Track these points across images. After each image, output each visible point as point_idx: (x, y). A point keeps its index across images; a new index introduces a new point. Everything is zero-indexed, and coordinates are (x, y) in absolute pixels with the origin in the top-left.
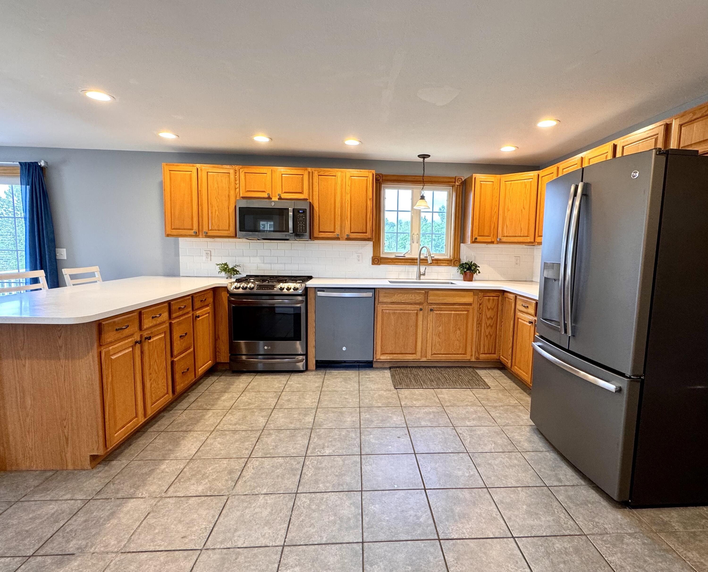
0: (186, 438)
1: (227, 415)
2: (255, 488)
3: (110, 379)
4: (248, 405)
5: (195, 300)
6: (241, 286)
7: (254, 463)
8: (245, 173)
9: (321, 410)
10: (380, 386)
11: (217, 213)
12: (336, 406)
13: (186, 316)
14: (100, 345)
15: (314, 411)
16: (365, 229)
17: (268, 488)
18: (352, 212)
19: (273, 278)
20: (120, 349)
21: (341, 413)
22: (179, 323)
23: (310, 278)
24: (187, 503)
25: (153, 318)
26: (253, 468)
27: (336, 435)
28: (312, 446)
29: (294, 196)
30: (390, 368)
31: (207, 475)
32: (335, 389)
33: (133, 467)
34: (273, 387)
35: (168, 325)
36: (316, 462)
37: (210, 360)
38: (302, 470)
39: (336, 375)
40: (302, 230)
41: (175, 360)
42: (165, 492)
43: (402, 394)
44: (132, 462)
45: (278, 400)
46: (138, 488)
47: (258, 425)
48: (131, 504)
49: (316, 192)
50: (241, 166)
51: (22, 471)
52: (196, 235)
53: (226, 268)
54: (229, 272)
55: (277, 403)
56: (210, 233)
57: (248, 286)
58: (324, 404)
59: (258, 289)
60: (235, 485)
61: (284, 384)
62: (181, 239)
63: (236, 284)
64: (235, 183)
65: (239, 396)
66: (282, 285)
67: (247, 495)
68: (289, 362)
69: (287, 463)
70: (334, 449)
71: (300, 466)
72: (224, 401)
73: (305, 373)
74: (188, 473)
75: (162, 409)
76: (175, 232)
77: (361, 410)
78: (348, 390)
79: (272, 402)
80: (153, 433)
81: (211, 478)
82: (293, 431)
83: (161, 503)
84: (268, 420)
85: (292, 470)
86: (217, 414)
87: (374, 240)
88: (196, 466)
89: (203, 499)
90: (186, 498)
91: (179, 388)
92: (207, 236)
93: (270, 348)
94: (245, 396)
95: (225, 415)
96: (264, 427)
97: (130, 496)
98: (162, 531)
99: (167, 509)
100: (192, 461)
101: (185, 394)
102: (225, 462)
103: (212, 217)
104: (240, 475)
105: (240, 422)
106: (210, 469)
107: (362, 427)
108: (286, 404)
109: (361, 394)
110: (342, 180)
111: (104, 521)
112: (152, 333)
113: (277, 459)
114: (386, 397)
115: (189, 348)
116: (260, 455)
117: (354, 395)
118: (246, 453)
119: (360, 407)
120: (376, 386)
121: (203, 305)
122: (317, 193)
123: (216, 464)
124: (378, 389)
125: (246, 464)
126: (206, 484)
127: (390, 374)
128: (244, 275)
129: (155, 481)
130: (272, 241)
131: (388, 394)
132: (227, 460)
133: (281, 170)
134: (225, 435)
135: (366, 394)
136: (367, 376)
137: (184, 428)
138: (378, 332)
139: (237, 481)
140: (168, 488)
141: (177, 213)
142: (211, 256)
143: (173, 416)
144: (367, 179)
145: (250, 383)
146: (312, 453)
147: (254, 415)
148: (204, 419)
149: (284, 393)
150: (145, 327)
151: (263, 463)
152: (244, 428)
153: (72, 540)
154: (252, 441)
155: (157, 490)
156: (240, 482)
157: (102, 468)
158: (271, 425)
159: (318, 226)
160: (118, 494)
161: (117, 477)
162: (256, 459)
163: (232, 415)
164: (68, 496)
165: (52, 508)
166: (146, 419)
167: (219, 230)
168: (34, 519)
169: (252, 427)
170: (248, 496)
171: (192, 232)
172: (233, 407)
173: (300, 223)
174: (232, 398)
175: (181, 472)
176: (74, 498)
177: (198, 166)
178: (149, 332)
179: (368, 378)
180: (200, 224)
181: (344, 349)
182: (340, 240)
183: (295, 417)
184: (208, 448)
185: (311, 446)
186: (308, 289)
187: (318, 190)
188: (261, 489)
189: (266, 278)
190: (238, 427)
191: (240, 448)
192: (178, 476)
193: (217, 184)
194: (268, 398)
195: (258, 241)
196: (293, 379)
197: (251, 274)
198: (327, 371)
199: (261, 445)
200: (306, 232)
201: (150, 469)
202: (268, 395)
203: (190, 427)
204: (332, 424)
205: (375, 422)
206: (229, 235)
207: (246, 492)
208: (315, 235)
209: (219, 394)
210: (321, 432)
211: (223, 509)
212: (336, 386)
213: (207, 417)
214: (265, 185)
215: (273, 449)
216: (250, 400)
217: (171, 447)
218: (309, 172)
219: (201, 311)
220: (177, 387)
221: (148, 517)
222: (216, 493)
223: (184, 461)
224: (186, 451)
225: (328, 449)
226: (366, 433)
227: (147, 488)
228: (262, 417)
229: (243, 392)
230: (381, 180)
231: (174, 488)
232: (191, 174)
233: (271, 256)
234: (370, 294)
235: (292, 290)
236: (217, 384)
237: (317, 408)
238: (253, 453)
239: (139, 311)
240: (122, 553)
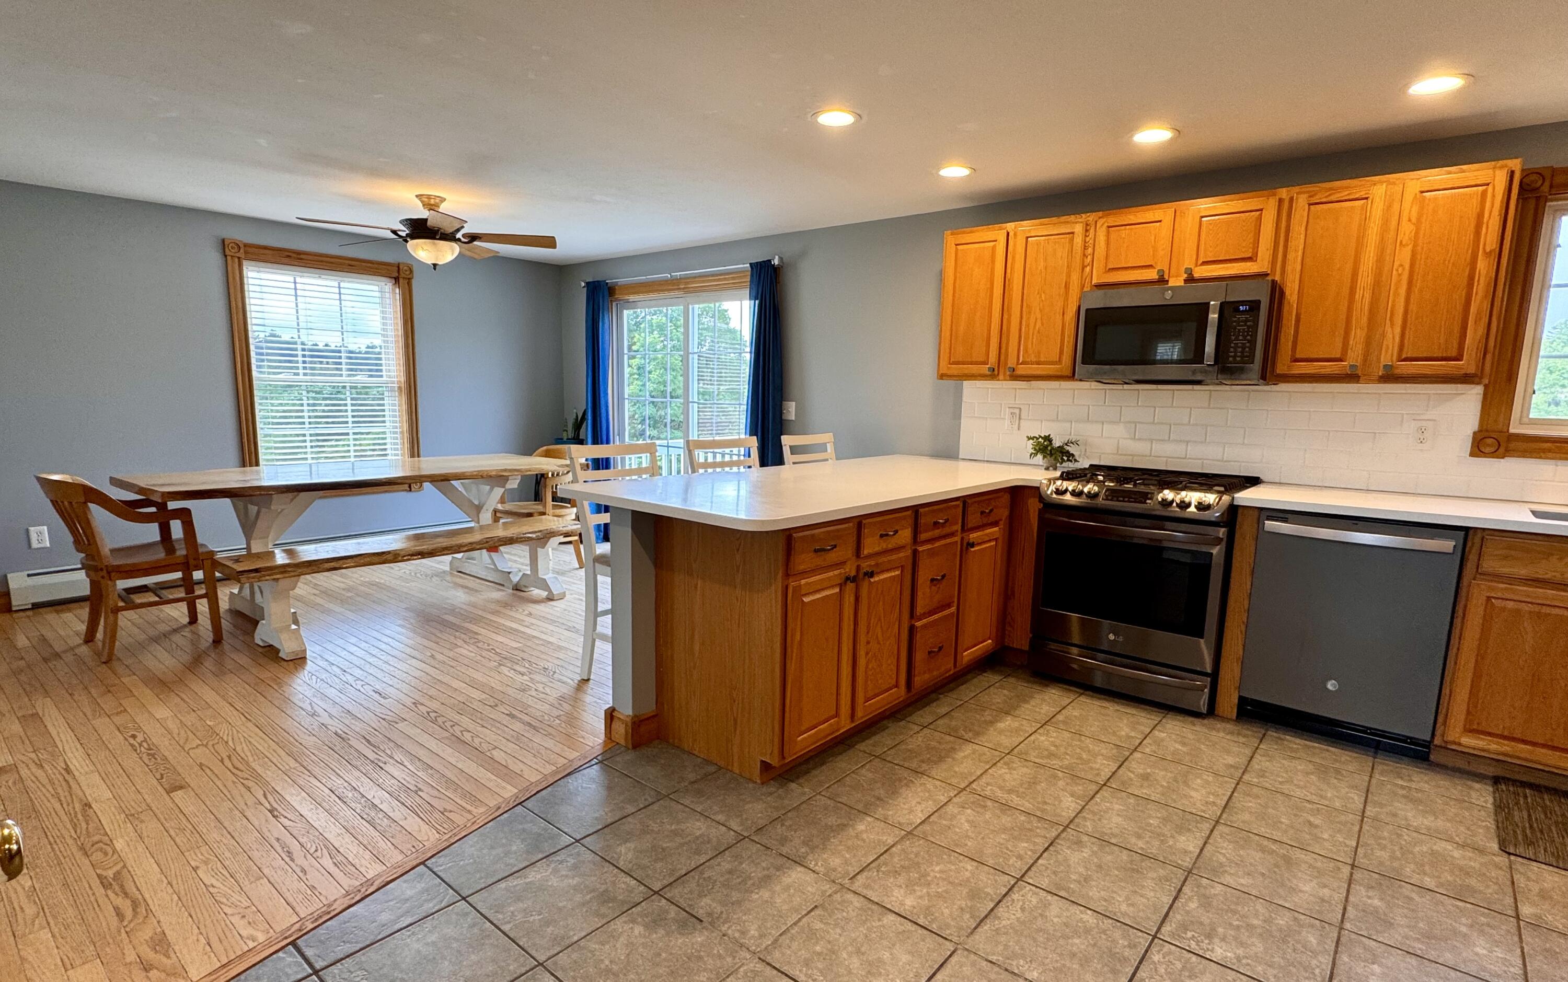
0: (911, 785)
1: (999, 764)
2: (1015, 956)
3: (798, 637)
4: (1048, 757)
5: (971, 510)
6: (1070, 489)
7: (1027, 896)
8: (1109, 227)
9: (1226, 830)
10: (1440, 823)
11: (1039, 324)
12: (1277, 835)
13: (948, 541)
14: (787, 575)
15: (1207, 826)
16: (1455, 345)
17: (1044, 971)
18: (1414, 297)
19: (1151, 475)
20: (819, 587)
21: (1288, 860)
22: (932, 553)
23: (1254, 481)
24: (879, 920)
25: (882, 536)
26: (1023, 909)
27: (1256, 915)
28: (1179, 917)
29: (1227, 269)
30: (1496, 781)
31: (929, 878)
32: (1285, 788)
33: (816, 806)
34: (1114, 733)
35: (909, 552)
36: (1179, 965)
37: (989, 638)
38: (1137, 968)
39: (1296, 751)
40: (1242, 357)
41: (918, 624)
42: (851, 879)
43: (1529, 879)
44: (818, 797)
45: (1120, 766)
46: (813, 849)
47: (1058, 811)
48: (796, 875)
49: (1296, 251)
50: (1100, 214)
51: (684, 751)
52: (993, 375)
53: (1046, 447)
54: (1051, 455)
55: (1114, 773)
56: (1022, 370)
57: (1086, 490)
58: (1241, 817)
59: (1107, 499)
60: (976, 928)
61: (1142, 733)
62: (966, 384)
63: (1059, 483)
64: (1084, 255)
65: (1034, 730)
66: (1168, 494)
67: (994, 963)
68: (1166, 684)
69: (1104, 932)
70: (1240, 952)
71: (1134, 956)
72: (1001, 732)
73: (1206, 721)
74: (896, 860)
75: (888, 713)
76: (955, 369)
77: (1358, 875)
78: (1326, 803)
79: (1105, 768)
80: (861, 754)
81: (933, 889)
82: (1137, 857)
83: (837, 897)
84: (1083, 808)
85: (1112, 955)
86: (980, 755)
87: (1486, 381)
88: (914, 850)
89: (909, 926)
90: (880, 910)
91: (920, 680)
92: (1015, 377)
93: (1121, 639)
94: (1047, 735)
95: (995, 764)
96: (1071, 821)
97: (798, 859)
98: (826, 954)
99: (845, 914)
100: (910, 836)
101: (934, 696)
102: (969, 868)
103: (1027, 333)
104: (992, 910)
105: (1021, 790)
106: (937, 869)
107: (1347, 925)
108: (1138, 784)
109: (1365, 827)
110: (1389, 207)
111: (753, 884)
112: (877, 565)
113: (1081, 912)
114: (1461, 869)
115: (949, 606)
116: (1045, 883)
117: (1344, 824)
118: (1016, 866)
119: (1353, 866)
120: (1428, 821)
121: (985, 520)
122: (1300, 253)
123: (950, 862)
124: (1433, 834)
125: (1010, 890)
126: (921, 897)
127: (1491, 800)
128: (1084, 463)
129: (840, 848)
130: (1160, 387)
131: (1470, 859)
132: (975, 864)
133: (1205, 205)
134: (985, 807)
135: (1386, 834)
136: (1400, 782)
137: (914, 765)
138: (1462, 661)
139: (981, 921)
140: (858, 873)
141: (962, 329)
142: (1020, 419)
143: (901, 734)
144: (1484, 193)
145: (1064, 708)
146: (1172, 934)
147: (1055, 784)
148: (954, 759)
149: (1137, 755)
150: (866, 552)
151: (1046, 905)
152: (1027, 805)
153: (706, 896)
154: (1035, 844)
155: (840, 869)
156: (986, 927)
157: (773, 789)
158: (1088, 823)
159: (1290, 344)
160: (783, 846)
161: (789, 814)
162: (1034, 888)
163: (1009, 769)
164: (720, 818)
165: (698, 827)
166: (853, 725)
167: (1038, 363)
168: (675, 833)
169: (1043, 811)
170: (996, 969)
171: (985, 369)
172: (1016, 750)
173: (1237, 339)
174: (1017, 731)
175: (886, 852)
176: (728, 824)
177: (1010, 226)
178: (873, 563)
179: (1402, 787)
180: (1003, 350)
181: (1331, 685)
182: (1358, 382)
183: (1151, 825)
184: (944, 822)
185: (1177, 917)
186: (1240, 511)
187: (1301, 247)
188: (1027, 966)
189: (1131, 475)
190: (1015, 800)
191: (1007, 849)
192: (879, 857)
193: (1045, 260)
194: (1095, 755)
195: (1126, 386)
196: (1168, 726)
197: (1102, 463)
198: (1269, 732)
199: (1052, 862)
200: (1253, 363)
201: (839, 822)
202: (1097, 749)
203: (925, 767)
204: (1251, 881)
205: (1400, 930)
206: (1059, 373)
207: (994, 954)
208: (1281, 369)
209: (995, 713)
210: (1213, 891)
211: (938, 969)
212: (1290, 781)
213: (960, 755)
214: (1155, 250)
215: (1079, 882)
216: (1056, 746)
217: (882, 792)
218: (1281, 201)
219: (979, 533)
220: (916, 679)
221: (813, 913)
222: (934, 926)
223: (897, 831)
224: (906, 812)
225: (1223, 944)
226: (1359, 950)
227: (825, 856)
228: (1072, 796)
229: (1045, 724)
230: (1546, 188)
231: (867, 878)
232: (994, 248)
233: (1153, 423)
234: (1447, 545)
235: (1192, 509)
236: (996, 691)
237: (1217, 822)
238: (1030, 873)
239: (858, 520)
240: (760, 959)
